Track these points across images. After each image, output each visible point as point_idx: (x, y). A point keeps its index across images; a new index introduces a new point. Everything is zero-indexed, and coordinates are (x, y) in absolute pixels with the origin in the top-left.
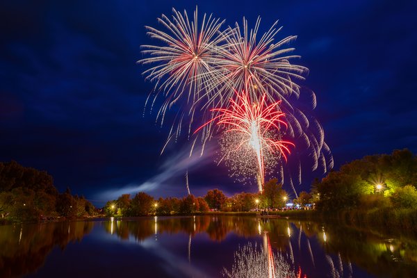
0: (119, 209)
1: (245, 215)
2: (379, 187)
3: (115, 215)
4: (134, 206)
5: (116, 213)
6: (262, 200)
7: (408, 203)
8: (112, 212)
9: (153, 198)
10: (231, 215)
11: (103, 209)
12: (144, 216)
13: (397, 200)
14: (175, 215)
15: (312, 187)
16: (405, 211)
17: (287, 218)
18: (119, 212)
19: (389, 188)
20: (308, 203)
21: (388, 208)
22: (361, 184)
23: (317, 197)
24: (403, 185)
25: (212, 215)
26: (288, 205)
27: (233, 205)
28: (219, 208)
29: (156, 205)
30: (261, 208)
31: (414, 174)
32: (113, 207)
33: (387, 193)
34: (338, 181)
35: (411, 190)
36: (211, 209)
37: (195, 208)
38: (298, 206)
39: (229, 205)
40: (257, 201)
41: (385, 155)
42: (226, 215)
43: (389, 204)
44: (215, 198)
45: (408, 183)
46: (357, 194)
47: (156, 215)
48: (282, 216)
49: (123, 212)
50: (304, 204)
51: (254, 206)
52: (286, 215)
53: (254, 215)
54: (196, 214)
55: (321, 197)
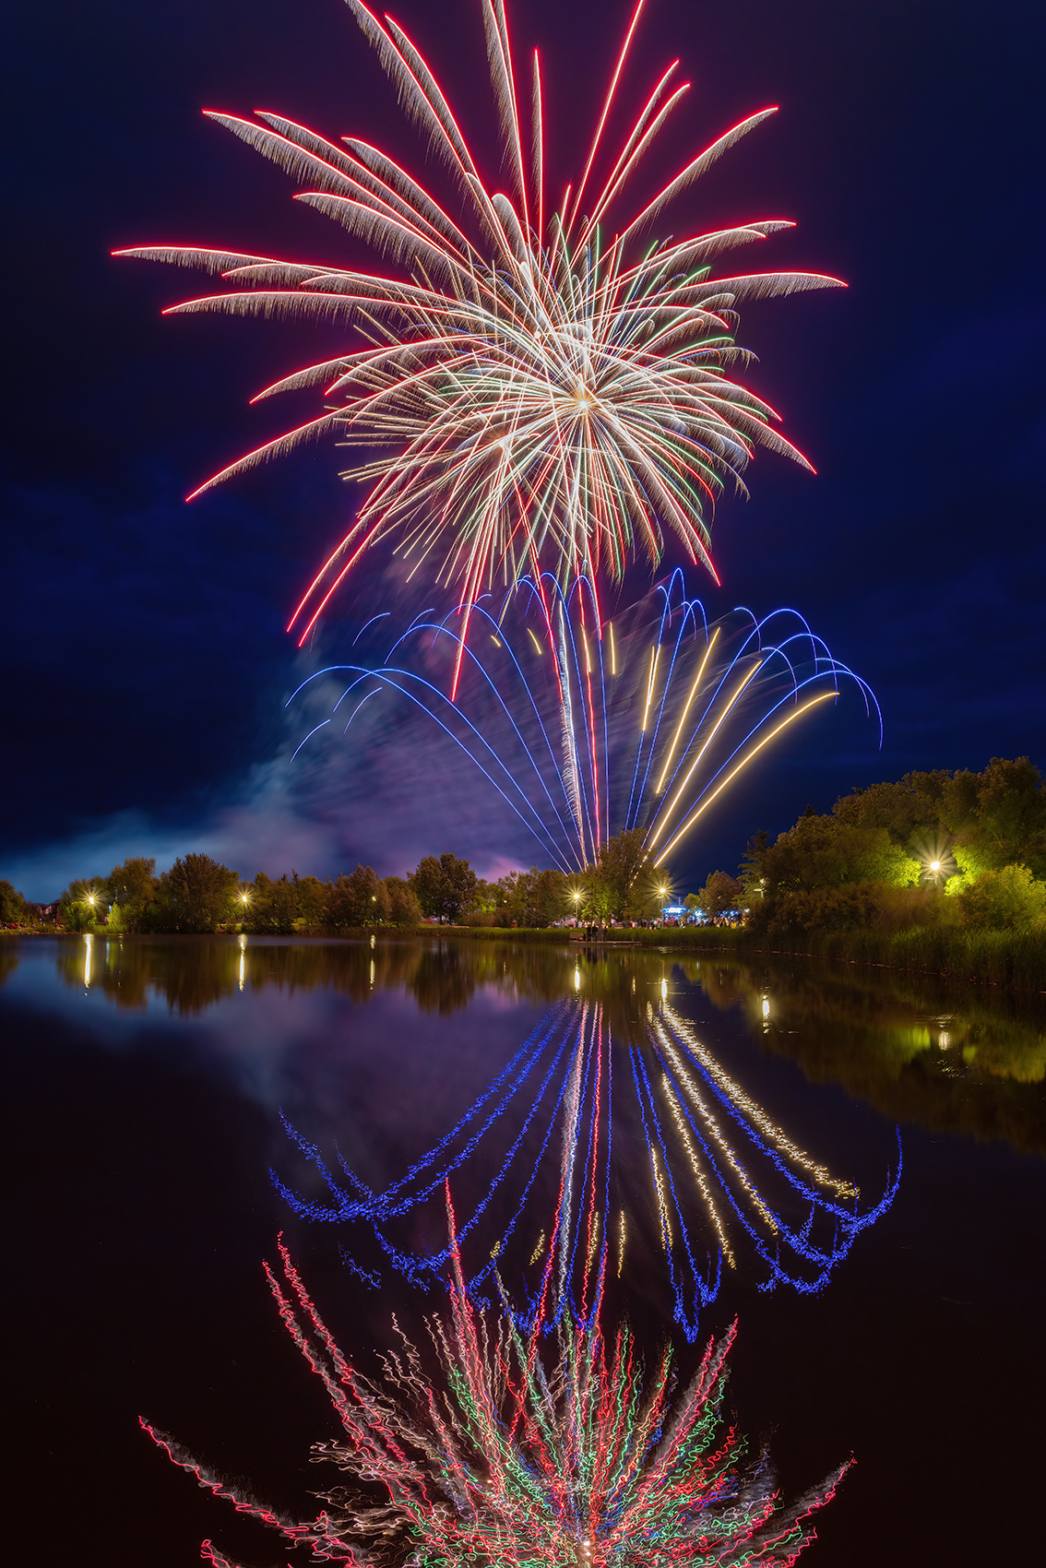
0: (114, 909)
1: (537, 939)
2: (936, 865)
3: (101, 929)
4: (166, 901)
5: (101, 920)
6: (592, 894)
7: (1006, 916)
8: (90, 917)
9: (234, 876)
10: (493, 937)
11: (56, 905)
12: (203, 932)
13: (977, 906)
14: (306, 933)
15: (745, 860)
16: (996, 937)
17: (663, 949)
18: (113, 915)
19: (960, 872)
20: (728, 907)
21: (952, 928)
22: (888, 856)
23: (759, 889)
24: (1000, 863)
25: (429, 934)
26: (672, 910)
27: (500, 905)
28: (453, 914)
29: (245, 899)
30: (587, 918)
31: (1034, 835)
32: (91, 900)
33: (954, 886)
34: (823, 844)
35: (1020, 877)
36: (428, 915)
37: (378, 911)
38: (698, 914)
39: (488, 908)
40: (577, 896)
41: (966, 772)
42: (476, 937)
43: (953, 918)
44: (443, 881)
45: (1013, 858)
46: (870, 887)
47: (244, 930)
48: (649, 944)
49: (125, 919)
50: (717, 908)
51: (566, 910)
52: (661, 941)
53: (563, 939)
54: (381, 934)
55: (770, 890)
